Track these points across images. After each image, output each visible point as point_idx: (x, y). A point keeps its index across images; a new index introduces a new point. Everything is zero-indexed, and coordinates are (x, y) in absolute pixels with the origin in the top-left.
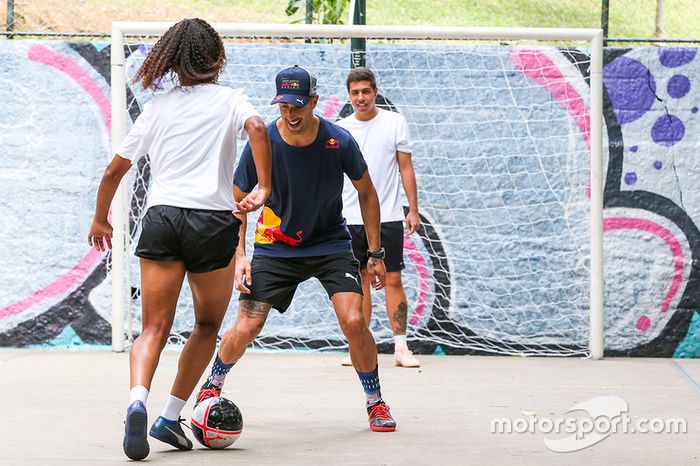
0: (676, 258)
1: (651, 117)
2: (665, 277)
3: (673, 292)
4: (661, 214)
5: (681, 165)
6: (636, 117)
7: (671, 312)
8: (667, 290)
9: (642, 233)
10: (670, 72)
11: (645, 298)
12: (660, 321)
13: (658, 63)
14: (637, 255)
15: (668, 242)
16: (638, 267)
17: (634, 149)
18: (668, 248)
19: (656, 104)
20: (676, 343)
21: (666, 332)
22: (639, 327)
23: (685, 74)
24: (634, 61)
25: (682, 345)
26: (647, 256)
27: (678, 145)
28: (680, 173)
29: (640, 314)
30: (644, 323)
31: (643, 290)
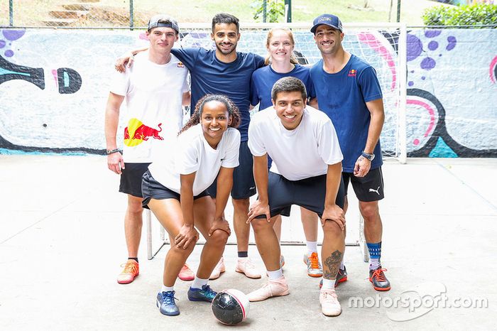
0: (432, 116)
1: (420, 59)
2: (426, 123)
3: (430, 129)
4: (425, 98)
5: (435, 78)
6: (413, 59)
7: (429, 138)
8: (427, 128)
9: (416, 105)
10: (430, 40)
11: (417, 132)
12: (423, 141)
13: (424, 36)
14: (413, 115)
15: (428, 109)
16: (414, 120)
17: (413, 72)
18: (428, 111)
19: (423, 53)
20: (431, 150)
21: (426, 145)
22: (414, 143)
23: (436, 41)
24: (413, 36)
25: (433, 150)
26: (418, 115)
27: (432, 70)
28: (433, 81)
29: (415, 139)
30: (416, 142)
31: (417, 129)
